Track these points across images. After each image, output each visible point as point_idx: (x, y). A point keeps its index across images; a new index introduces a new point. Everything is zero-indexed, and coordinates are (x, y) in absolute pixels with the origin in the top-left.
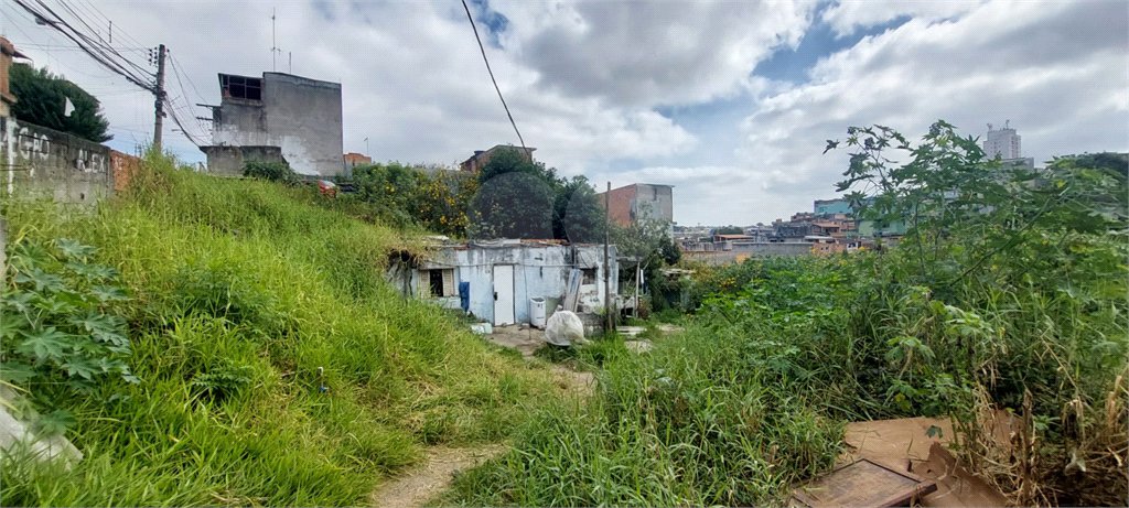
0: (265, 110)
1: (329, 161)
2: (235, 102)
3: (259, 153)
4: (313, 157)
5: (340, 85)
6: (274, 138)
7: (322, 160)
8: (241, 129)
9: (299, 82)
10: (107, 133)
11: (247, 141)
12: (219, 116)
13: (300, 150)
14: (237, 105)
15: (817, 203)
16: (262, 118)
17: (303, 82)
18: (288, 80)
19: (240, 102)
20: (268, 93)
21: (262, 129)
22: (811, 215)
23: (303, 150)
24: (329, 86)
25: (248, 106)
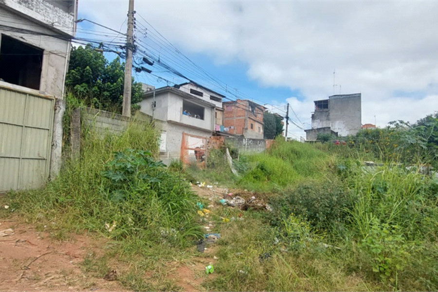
0: (330, 112)
1: (355, 129)
2: (319, 111)
3: (323, 130)
4: (348, 128)
5: (360, 94)
6: (333, 123)
7: (352, 130)
8: (321, 121)
9: (343, 97)
11: (323, 125)
12: (313, 117)
13: (342, 126)
16: (328, 115)
17: (344, 97)
18: (338, 97)
19: (321, 111)
20: (330, 105)
21: (328, 119)
23: (344, 125)
24: (355, 96)
25: (323, 111)
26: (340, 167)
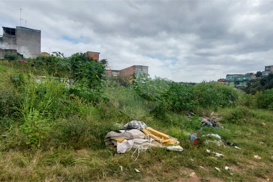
0: (16, 38)
1: (36, 54)
2: (7, 36)
3: (10, 52)
4: (31, 53)
5: (40, 31)
6: (19, 47)
7: (34, 54)
8: (9, 44)
9: (27, 30)
11: (10, 48)
13: (27, 51)
14: (8, 37)
15: (227, 75)
16: (15, 41)
17: (29, 30)
18: (24, 29)
19: (9, 36)
20: (17, 33)
21: (15, 44)
22: (225, 79)
23: (28, 51)
24: (37, 31)
25: (11, 37)
26: (14, 79)
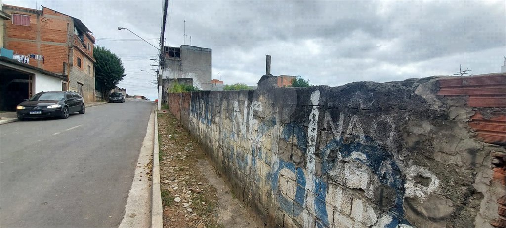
0: (182, 62)
1: (206, 83)
2: (170, 59)
3: (184, 81)
5: (211, 50)
6: (185, 74)
7: (203, 83)
8: (172, 70)
9: (195, 49)
10: (124, 74)
11: (175, 75)
14: (172, 60)
16: (181, 65)
18: (191, 48)
20: (183, 54)
21: (181, 70)
23: (196, 78)
24: (207, 50)
25: (174, 60)
